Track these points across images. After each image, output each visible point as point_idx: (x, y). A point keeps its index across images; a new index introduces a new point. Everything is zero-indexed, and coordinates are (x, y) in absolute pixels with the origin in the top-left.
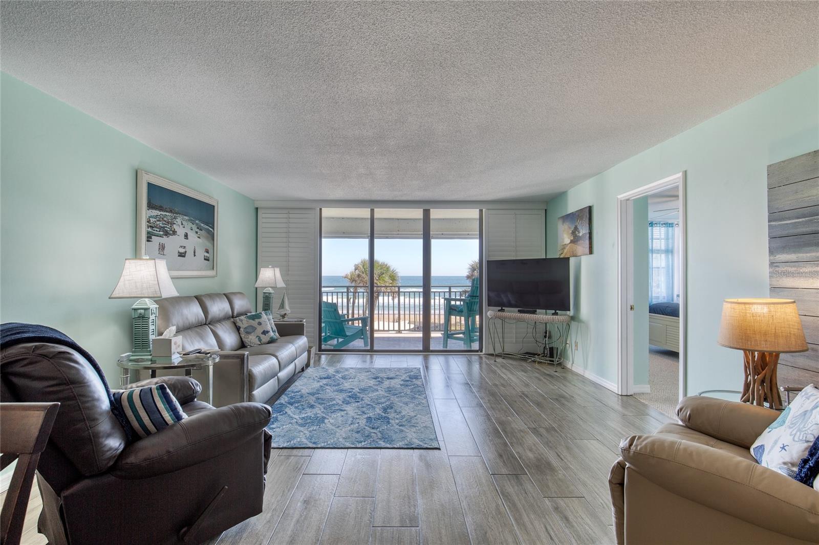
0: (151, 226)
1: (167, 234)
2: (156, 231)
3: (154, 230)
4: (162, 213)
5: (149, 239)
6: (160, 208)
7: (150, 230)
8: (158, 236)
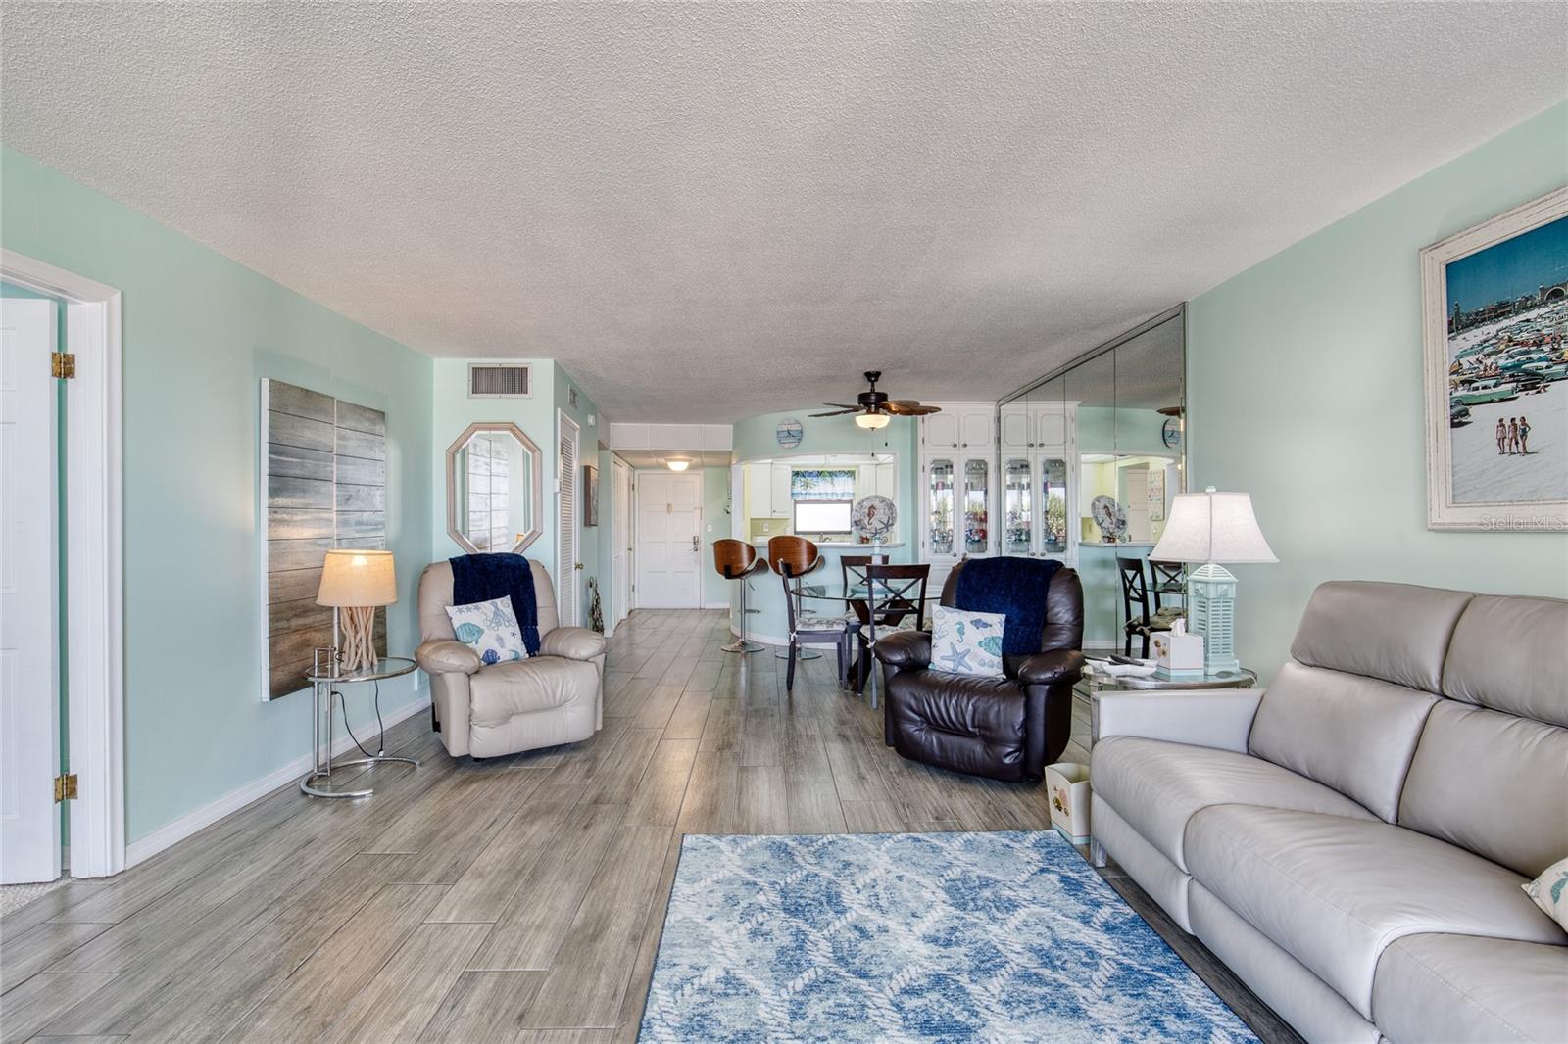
0: (1463, 382)
1: (1532, 381)
2: (1484, 387)
3: (1477, 389)
4: (1505, 323)
5: (1458, 420)
6: (1501, 311)
7: (1462, 392)
8: (1492, 401)
